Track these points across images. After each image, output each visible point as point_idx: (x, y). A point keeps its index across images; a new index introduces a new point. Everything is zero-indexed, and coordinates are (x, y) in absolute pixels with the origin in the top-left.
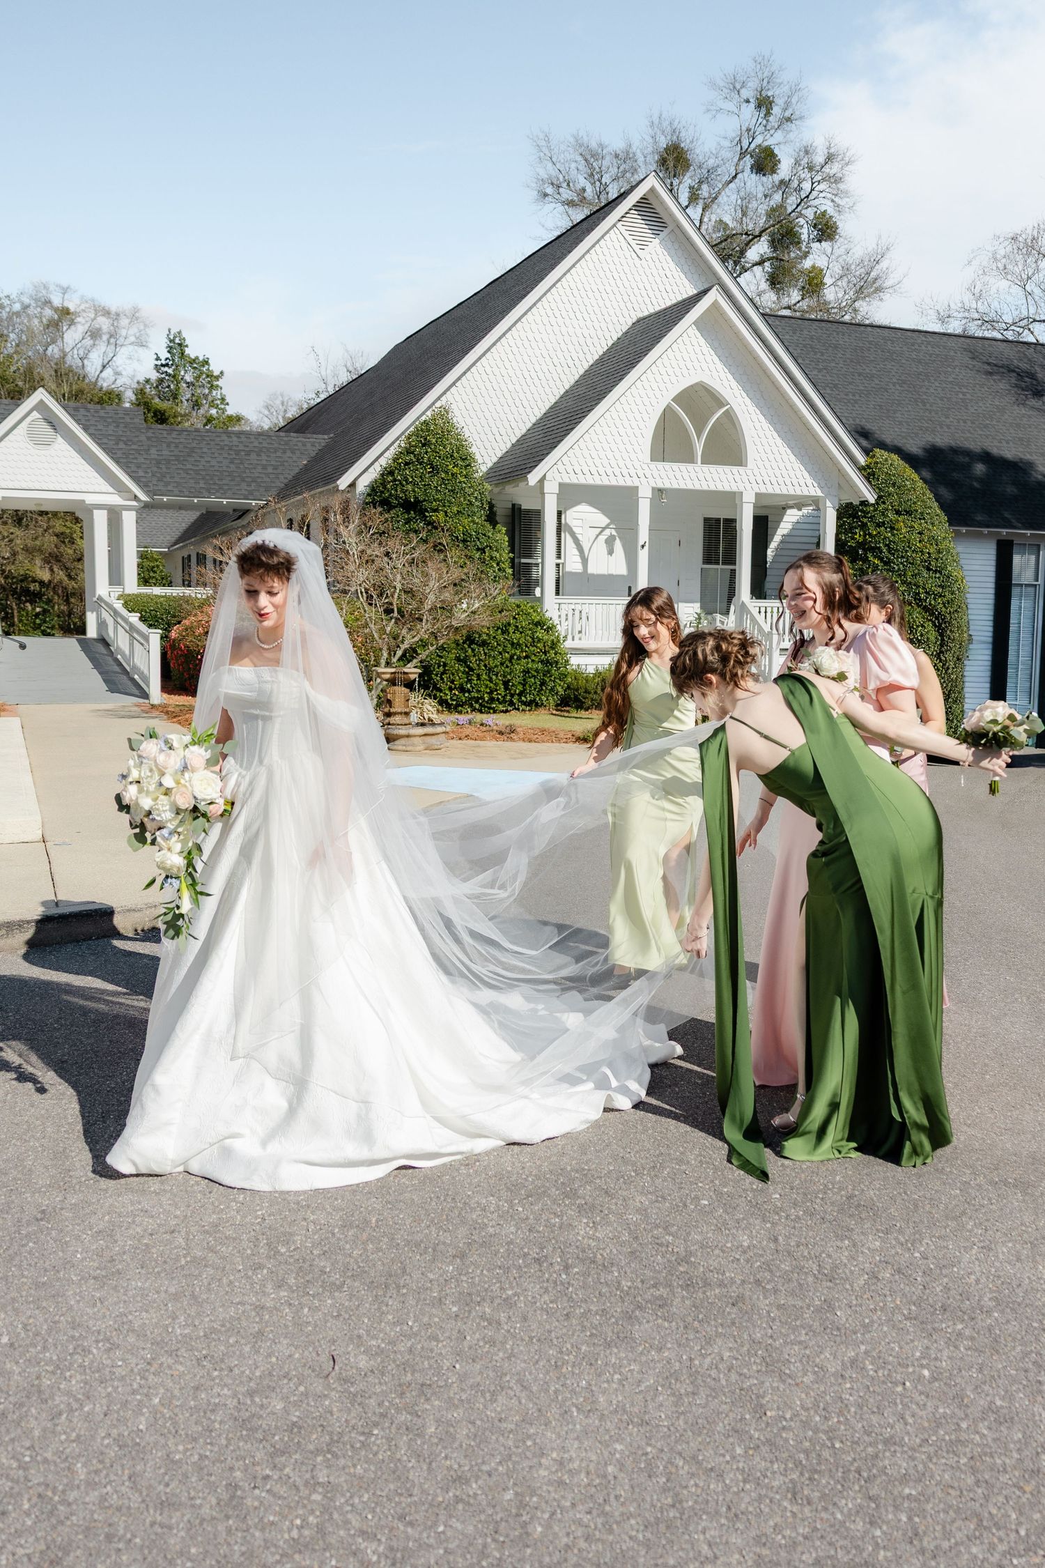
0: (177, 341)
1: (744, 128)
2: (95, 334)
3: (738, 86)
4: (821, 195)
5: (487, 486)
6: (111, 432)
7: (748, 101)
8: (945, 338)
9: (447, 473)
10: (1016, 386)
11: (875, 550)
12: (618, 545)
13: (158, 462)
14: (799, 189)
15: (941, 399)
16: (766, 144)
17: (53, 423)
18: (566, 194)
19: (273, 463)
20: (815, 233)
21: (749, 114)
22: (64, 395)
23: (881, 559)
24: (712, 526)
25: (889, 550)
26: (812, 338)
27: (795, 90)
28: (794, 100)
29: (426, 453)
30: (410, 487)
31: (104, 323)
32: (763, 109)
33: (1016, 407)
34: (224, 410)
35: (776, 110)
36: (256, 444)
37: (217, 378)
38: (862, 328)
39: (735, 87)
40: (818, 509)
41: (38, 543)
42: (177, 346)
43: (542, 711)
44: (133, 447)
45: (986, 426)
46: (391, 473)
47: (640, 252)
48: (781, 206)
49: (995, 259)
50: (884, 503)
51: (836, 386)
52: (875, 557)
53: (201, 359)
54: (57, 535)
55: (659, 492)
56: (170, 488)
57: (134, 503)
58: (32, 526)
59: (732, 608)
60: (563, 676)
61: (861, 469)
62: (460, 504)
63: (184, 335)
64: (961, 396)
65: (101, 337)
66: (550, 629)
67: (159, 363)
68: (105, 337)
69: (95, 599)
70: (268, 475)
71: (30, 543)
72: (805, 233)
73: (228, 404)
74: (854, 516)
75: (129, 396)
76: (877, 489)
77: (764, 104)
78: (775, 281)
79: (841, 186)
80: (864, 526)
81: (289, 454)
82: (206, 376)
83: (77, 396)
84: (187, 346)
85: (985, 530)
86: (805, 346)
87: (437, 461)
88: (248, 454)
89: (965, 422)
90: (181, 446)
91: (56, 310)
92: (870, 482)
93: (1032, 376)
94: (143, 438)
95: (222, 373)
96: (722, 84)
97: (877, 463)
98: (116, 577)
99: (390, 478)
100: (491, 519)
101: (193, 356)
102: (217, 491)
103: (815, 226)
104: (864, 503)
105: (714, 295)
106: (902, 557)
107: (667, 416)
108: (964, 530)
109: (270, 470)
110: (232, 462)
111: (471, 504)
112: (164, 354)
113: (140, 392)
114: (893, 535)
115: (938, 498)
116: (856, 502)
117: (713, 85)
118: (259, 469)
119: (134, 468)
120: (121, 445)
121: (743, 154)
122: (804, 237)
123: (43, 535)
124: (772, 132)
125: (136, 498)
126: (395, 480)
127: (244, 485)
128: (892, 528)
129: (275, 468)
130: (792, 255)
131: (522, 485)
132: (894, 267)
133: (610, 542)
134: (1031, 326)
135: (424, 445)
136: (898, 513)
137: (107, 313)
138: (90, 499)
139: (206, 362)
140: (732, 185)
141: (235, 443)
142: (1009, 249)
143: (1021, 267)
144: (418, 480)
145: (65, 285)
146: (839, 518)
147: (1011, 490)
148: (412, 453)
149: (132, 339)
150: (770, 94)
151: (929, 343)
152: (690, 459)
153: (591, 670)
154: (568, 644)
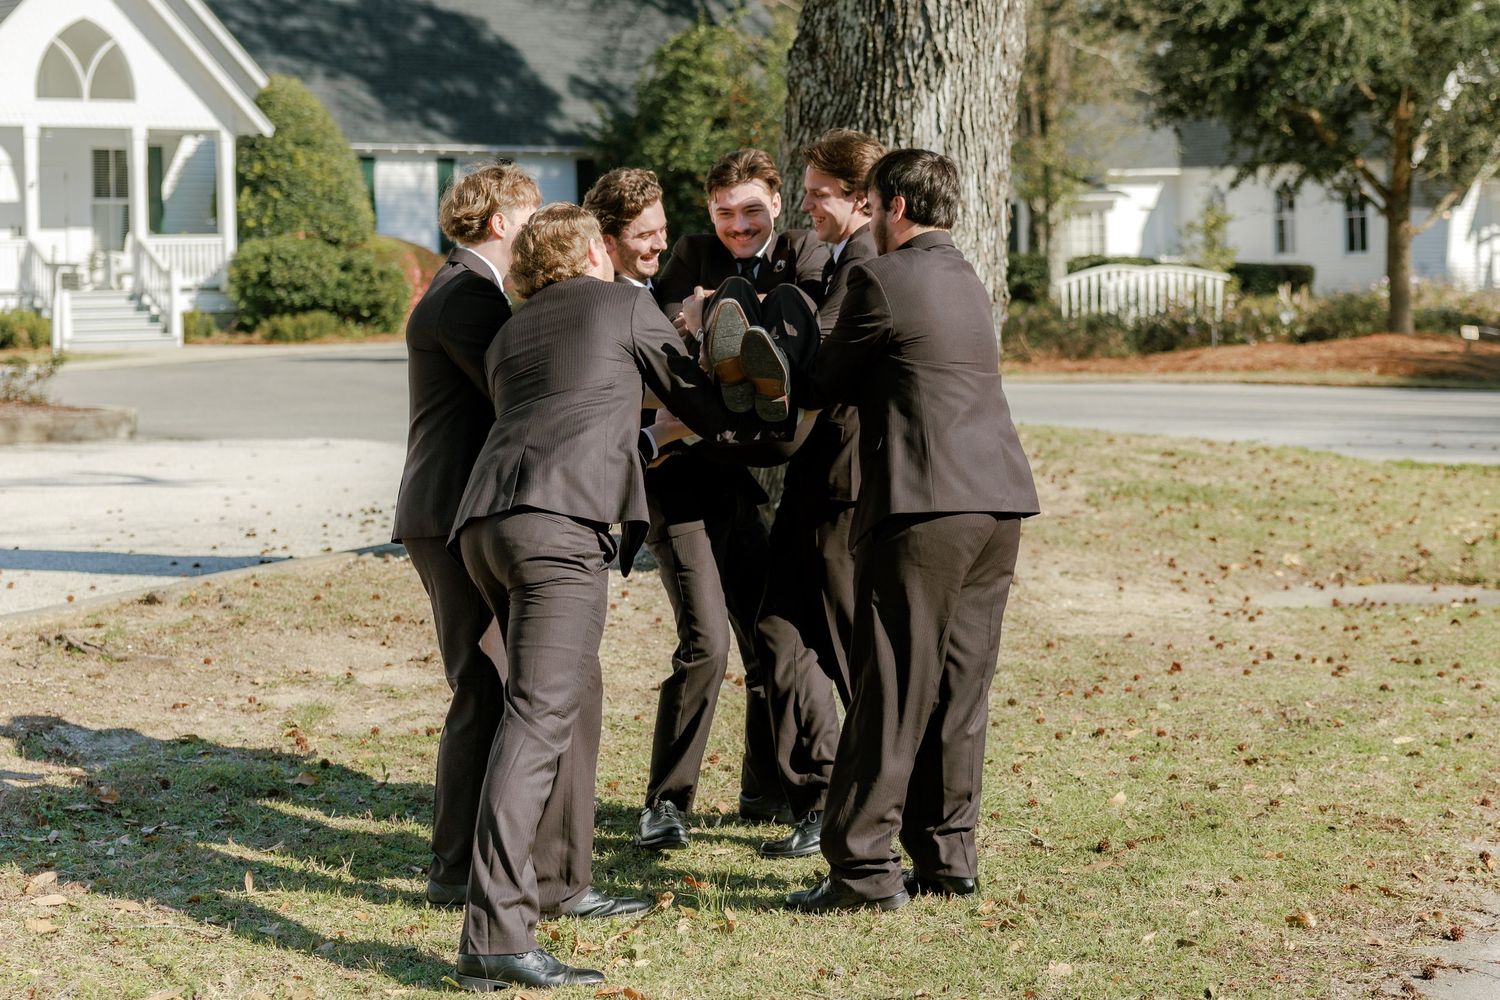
11: (274, 183)
23: (280, 190)
25: (290, 184)
40: (213, 143)
50: (282, 135)
52: (275, 190)
55: (45, 130)
59: (127, 245)
74: (252, 147)
76: (274, 123)
80: (262, 159)
92: (265, 114)
97: (274, 92)
104: (261, 136)
107: (52, 54)
114: (292, 167)
116: (252, 133)
128: (292, 160)
136: (297, 144)
146: (237, 150)
152: (76, 94)
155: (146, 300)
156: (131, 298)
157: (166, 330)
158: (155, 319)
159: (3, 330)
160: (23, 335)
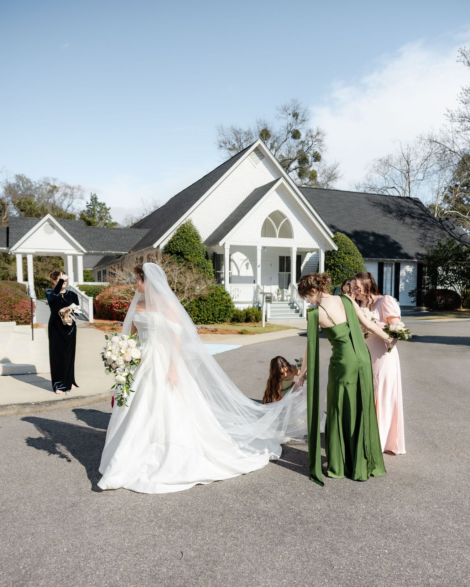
0: (94, 197)
1: (289, 123)
2: (65, 195)
3: (286, 109)
4: (316, 146)
5: (205, 246)
6: (73, 229)
7: (290, 114)
8: (359, 194)
9: (191, 242)
10: (383, 210)
11: (337, 266)
12: (250, 266)
13: (90, 239)
14: (308, 144)
15: (358, 215)
16: (296, 129)
17: (53, 226)
18: (229, 146)
19: (130, 239)
20: (314, 159)
21: (290, 119)
22: (55, 216)
23: (340, 270)
24: (282, 259)
25: (343, 266)
26: (314, 194)
27: (306, 110)
28: (305, 114)
29: (184, 235)
30: (178, 247)
31: (68, 191)
32: (295, 117)
33: (383, 217)
34: (111, 221)
35: (299, 117)
36: (124, 232)
37: (108, 210)
38: (331, 191)
39: (285, 110)
40: (318, 253)
41: (46, 267)
42: (94, 199)
43: (225, 323)
44: (81, 234)
45: (373, 224)
46: (172, 242)
47: (255, 166)
48: (302, 150)
49: (374, 167)
50: (340, 250)
51: (322, 211)
52: (338, 269)
54: (53, 264)
55: (264, 248)
56: (94, 248)
57: (82, 253)
58: (44, 261)
59: (289, 287)
60: (233, 311)
61: (332, 239)
62: (196, 253)
63: (97, 195)
64: (365, 214)
65: (67, 196)
66: (228, 295)
67: (88, 205)
68: (69, 196)
69: (68, 287)
70: (128, 243)
71: (44, 267)
72: (310, 159)
73: (112, 218)
74: (331, 255)
75: (78, 216)
76: (338, 245)
77: (295, 115)
78: (300, 175)
79: (322, 143)
80: (334, 258)
81: (135, 236)
82: (104, 209)
83: (59, 216)
84: (97, 199)
85: (374, 259)
86: (312, 197)
87: (188, 238)
88: (121, 236)
89: (366, 222)
90: (98, 234)
91: (52, 186)
92: (336, 243)
93: (388, 207)
94: (84, 231)
95: (110, 208)
96: (281, 108)
97: (338, 237)
98: (76, 279)
99: (172, 244)
100: (207, 257)
101: (100, 202)
102: (111, 249)
103: (313, 157)
104: (334, 250)
105: (282, 180)
106: (347, 269)
107: (266, 223)
108: (367, 259)
109: (129, 241)
110: (115, 239)
111: (200, 252)
112: (90, 202)
113: (82, 215)
114: (344, 261)
115: (358, 248)
116: (331, 250)
117: (278, 109)
118: (125, 241)
119: (81, 241)
120: (77, 233)
121: (288, 132)
122: (310, 160)
123: (48, 264)
124: (298, 125)
125: (82, 251)
126: (173, 245)
127: (120, 247)
128: (344, 259)
129: (131, 241)
130: (306, 166)
131: (217, 246)
132: (340, 171)
133: (247, 265)
134: (387, 190)
135: (183, 232)
136: (345, 254)
137: (69, 187)
138: (66, 252)
139: (104, 204)
140: (285, 143)
141: (117, 232)
142: (379, 164)
143: (383, 170)
144: (181, 244)
145: (55, 178)
146: (325, 256)
147: (382, 245)
148: (179, 235)
149: (78, 196)
150: (297, 112)
151: (353, 196)
152: (274, 236)
153: (242, 309)
154: (234, 300)
155: (295, 305)
156: (289, 304)
157: (301, 316)
158: (297, 311)
159: (246, 315)
160: (254, 317)
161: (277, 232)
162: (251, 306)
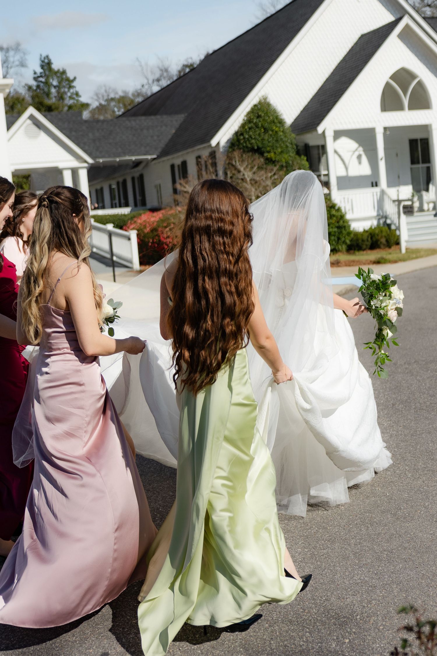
5: (292, 134)
9: (272, 131)
12: (364, 159)
13: (94, 140)
17: (38, 125)
19: (156, 134)
24: (413, 143)
29: (260, 122)
30: (253, 141)
42: (46, 64)
43: (339, 253)
46: (242, 134)
53: (61, 70)
56: (103, 154)
57: (85, 165)
59: (431, 186)
60: (349, 233)
62: (281, 147)
66: (339, 210)
67: (36, 76)
70: (155, 141)
81: (164, 127)
82: (65, 80)
87: (266, 125)
99: (242, 137)
100: (298, 153)
102: (129, 153)
105: (406, 20)
107: (388, 87)
110: (134, 136)
111: (287, 147)
112: (39, 70)
118: (149, 138)
125: (86, 162)
126: (244, 138)
129: (158, 136)
131: (314, 133)
133: (359, 157)
135: (258, 117)
138: (61, 165)
144: (257, 137)
148: (252, 122)
152: (402, 108)
153: (361, 230)
154: (348, 217)
159: (371, 238)
160: (383, 240)
161: (406, 102)
162: (375, 223)
